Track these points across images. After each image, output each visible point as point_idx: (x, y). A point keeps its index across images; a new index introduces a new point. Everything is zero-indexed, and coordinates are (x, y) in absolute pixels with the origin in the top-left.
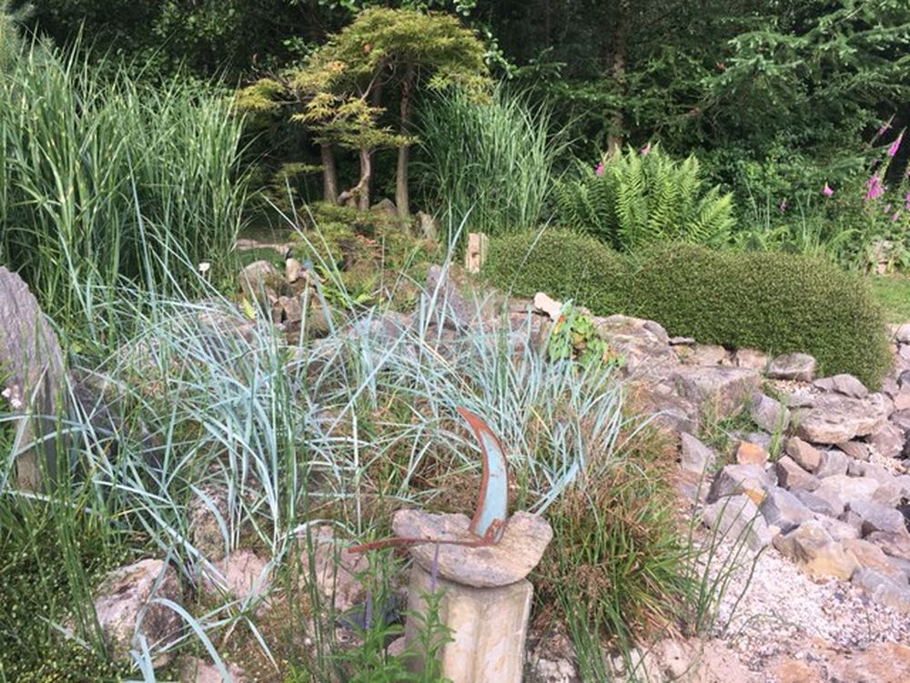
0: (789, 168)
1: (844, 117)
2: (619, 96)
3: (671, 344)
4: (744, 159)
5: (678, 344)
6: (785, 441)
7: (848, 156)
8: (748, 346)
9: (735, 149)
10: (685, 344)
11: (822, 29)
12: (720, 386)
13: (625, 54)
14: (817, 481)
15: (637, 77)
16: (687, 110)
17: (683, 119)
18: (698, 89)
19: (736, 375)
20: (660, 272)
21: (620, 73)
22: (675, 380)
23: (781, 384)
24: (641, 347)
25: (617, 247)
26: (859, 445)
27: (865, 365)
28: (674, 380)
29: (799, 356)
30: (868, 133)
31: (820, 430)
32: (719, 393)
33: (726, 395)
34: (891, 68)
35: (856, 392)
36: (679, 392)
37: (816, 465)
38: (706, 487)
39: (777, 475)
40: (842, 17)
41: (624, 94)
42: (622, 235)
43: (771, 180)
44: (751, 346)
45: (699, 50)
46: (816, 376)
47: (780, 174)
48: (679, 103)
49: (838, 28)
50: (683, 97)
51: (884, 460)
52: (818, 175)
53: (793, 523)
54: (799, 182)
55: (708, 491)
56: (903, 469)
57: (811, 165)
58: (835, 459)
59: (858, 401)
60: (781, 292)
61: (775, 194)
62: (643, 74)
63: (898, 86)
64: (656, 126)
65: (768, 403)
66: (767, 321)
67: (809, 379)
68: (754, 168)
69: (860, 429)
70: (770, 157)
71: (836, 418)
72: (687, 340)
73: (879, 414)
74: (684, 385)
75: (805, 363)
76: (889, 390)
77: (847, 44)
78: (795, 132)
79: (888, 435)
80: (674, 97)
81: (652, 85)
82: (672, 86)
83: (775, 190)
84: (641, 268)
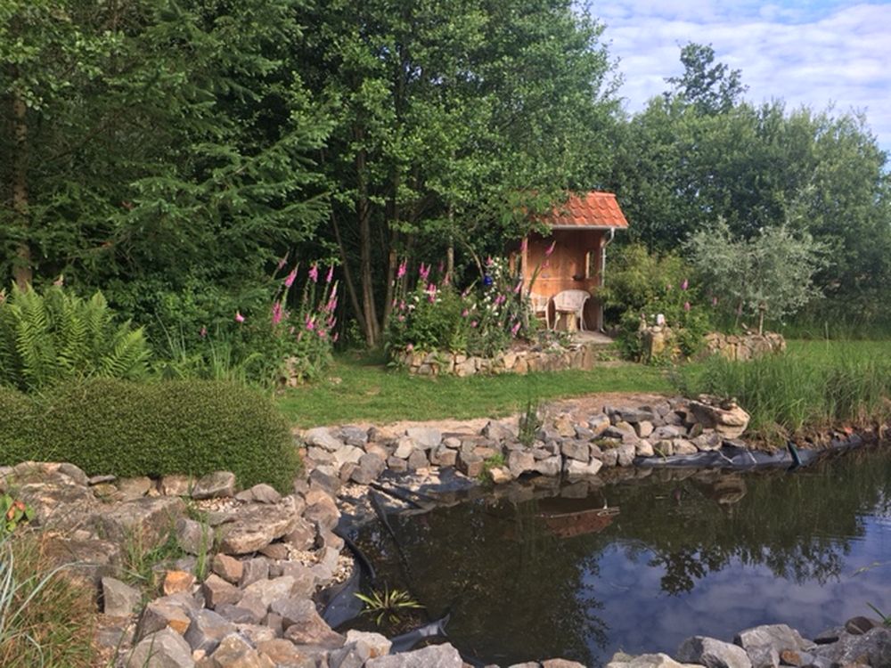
0: (206, 298)
1: (247, 255)
2: (24, 227)
3: (90, 485)
4: (163, 290)
5: (98, 483)
6: (212, 560)
7: (255, 287)
8: (173, 473)
9: (153, 281)
10: (105, 481)
11: (216, 180)
12: (142, 519)
13: (26, 185)
14: (240, 592)
15: (41, 210)
16: (100, 244)
17: (96, 252)
18: (109, 225)
19: (158, 505)
20: (74, 410)
21: (22, 204)
22: (96, 523)
23: (206, 504)
24: (53, 495)
25: (23, 388)
26: (279, 546)
27: (277, 472)
28: (93, 523)
29: (221, 474)
30: (270, 267)
31: (242, 541)
32: (141, 528)
33: (149, 527)
34: (278, 215)
35: (271, 498)
36: (99, 534)
37: (240, 576)
38: (131, 629)
39: (204, 596)
40: (232, 172)
41: (29, 225)
42: (29, 375)
43: (190, 309)
44: (175, 472)
45: (105, 189)
46: (237, 490)
47: (197, 304)
48: (91, 237)
49: (230, 180)
50: (93, 232)
51: (301, 555)
52: (231, 304)
53: (217, 641)
54: (215, 311)
55: (133, 633)
56: (315, 559)
57: (226, 295)
58: (256, 566)
59: (273, 506)
60: (198, 417)
61: (194, 322)
62: (47, 207)
63: (287, 230)
64: (69, 258)
65: (192, 526)
66: (187, 446)
67: (231, 494)
68: (172, 299)
69: (277, 532)
70: (186, 288)
71: (255, 527)
72: (107, 477)
73: (291, 515)
74: (104, 527)
75: (228, 480)
76: (301, 490)
77: (239, 194)
78: (207, 266)
79: (301, 531)
80: (83, 231)
81: (59, 219)
82: (80, 221)
83: (195, 319)
84: (52, 408)
